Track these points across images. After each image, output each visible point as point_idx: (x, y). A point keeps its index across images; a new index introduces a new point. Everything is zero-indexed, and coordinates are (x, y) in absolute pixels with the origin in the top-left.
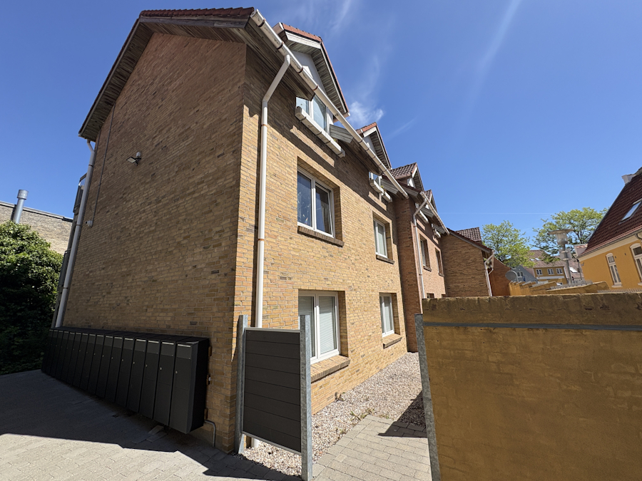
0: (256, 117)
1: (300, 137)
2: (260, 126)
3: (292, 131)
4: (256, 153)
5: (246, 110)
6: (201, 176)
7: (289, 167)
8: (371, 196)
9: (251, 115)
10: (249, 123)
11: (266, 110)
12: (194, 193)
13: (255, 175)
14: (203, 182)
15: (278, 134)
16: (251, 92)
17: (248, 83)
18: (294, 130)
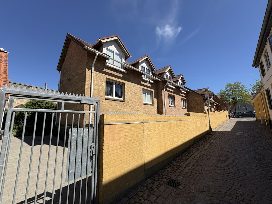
0: (90, 70)
1: (107, 71)
2: (92, 72)
3: (104, 70)
4: (90, 80)
5: (87, 69)
6: (79, 86)
7: (103, 81)
8: (142, 83)
9: (89, 70)
10: (88, 73)
11: (93, 68)
12: (78, 91)
13: (90, 86)
14: (80, 88)
15: (98, 73)
16: (89, 64)
17: (88, 62)
18: (105, 70)
